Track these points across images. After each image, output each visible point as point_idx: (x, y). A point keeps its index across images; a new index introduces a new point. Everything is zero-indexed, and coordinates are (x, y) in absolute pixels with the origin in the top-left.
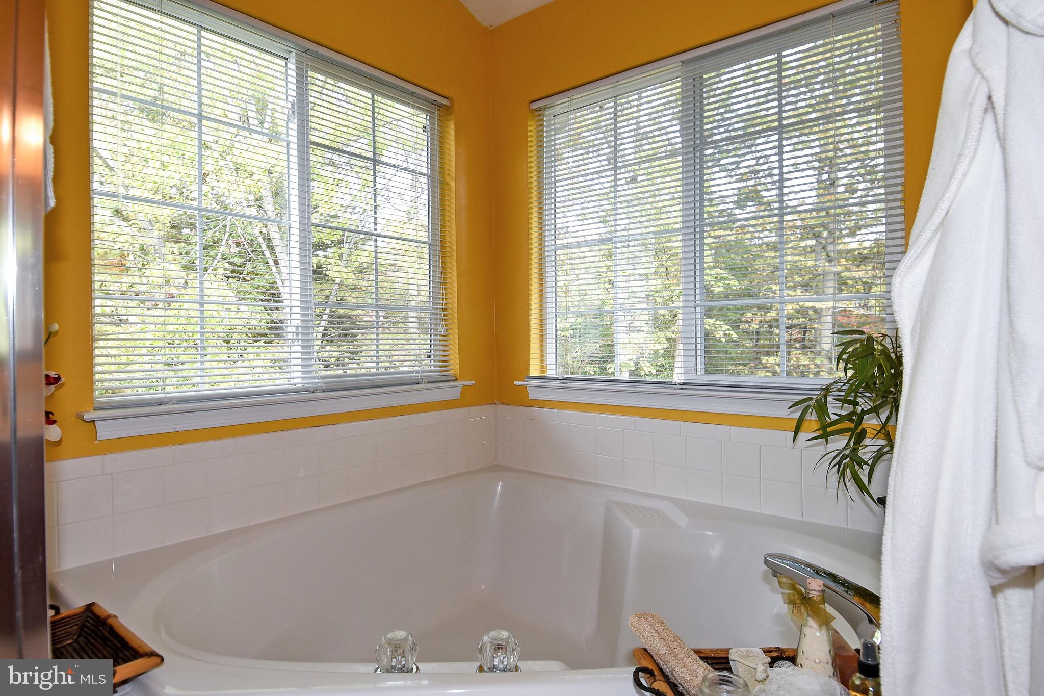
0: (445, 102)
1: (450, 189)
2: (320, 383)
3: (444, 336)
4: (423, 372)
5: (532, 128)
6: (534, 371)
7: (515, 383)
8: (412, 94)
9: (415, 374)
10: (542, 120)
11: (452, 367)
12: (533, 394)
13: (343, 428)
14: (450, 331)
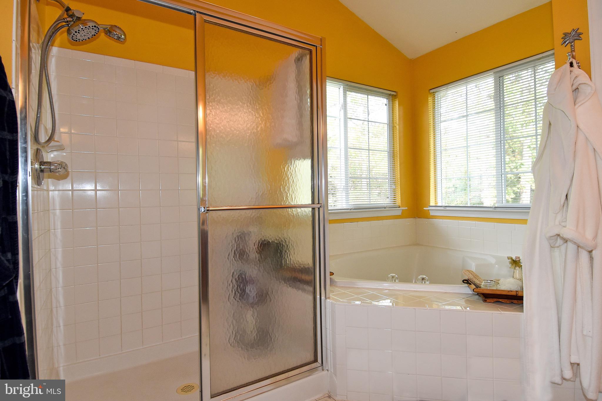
0: (394, 93)
1: (396, 129)
2: (352, 207)
3: (394, 189)
4: (387, 203)
5: (430, 99)
6: (432, 203)
7: (424, 208)
8: (382, 93)
9: (384, 205)
10: (435, 97)
11: (398, 202)
12: (432, 213)
13: (361, 223)
14: (397, 187)
